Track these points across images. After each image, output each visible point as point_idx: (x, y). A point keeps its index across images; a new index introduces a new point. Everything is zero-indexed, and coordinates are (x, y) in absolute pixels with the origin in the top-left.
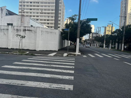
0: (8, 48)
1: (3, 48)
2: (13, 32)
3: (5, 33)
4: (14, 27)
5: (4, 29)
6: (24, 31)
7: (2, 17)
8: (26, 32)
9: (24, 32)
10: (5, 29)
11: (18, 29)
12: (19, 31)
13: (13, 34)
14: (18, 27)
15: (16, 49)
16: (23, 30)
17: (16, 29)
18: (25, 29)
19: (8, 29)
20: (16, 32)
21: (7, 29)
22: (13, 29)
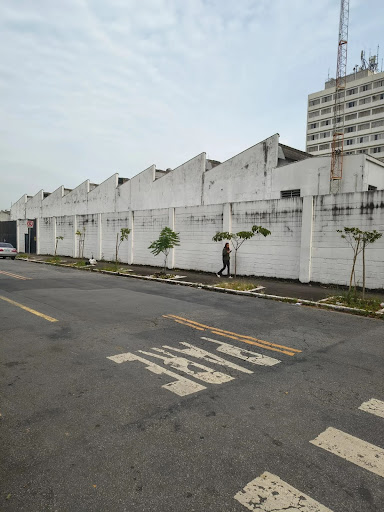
0: (297, 281)
1: (281, 280)
2: (319, 218)
3: (290, 224)
4: (322, 202)
5: (286, 212)
6: (365, 211)
7: (265, 173)
8: (373, 216)
9: (364, 216)
10: (287, 210)
11: (338, 206)
12: (345, 212)
13: (319, 228)
14: (339, 198)
15: (332, 286)
16: (362, 208)
17: (331, 207)
18: (372, 204)
19: (299, 211)
20: (331, 217)
21: (297, 211)
22: (319, 208)
